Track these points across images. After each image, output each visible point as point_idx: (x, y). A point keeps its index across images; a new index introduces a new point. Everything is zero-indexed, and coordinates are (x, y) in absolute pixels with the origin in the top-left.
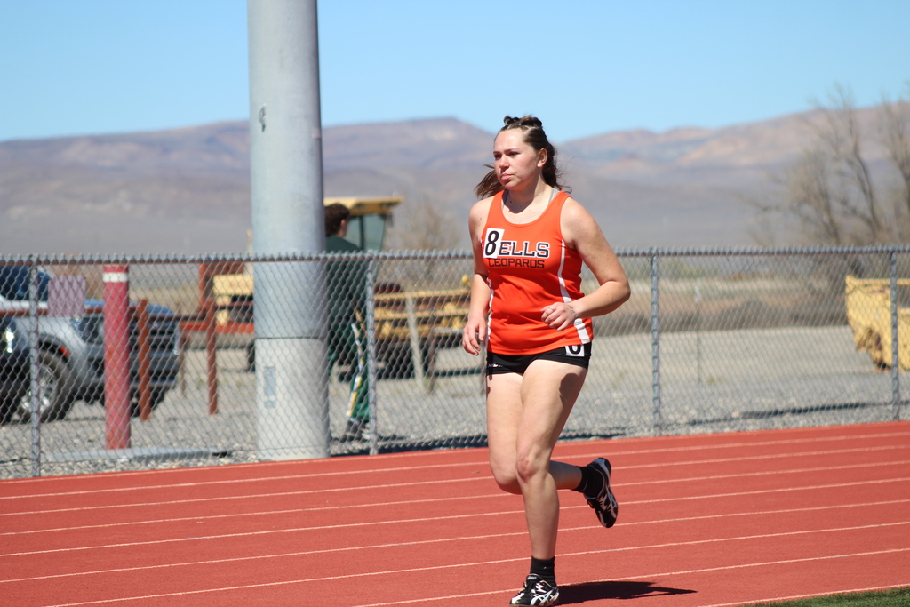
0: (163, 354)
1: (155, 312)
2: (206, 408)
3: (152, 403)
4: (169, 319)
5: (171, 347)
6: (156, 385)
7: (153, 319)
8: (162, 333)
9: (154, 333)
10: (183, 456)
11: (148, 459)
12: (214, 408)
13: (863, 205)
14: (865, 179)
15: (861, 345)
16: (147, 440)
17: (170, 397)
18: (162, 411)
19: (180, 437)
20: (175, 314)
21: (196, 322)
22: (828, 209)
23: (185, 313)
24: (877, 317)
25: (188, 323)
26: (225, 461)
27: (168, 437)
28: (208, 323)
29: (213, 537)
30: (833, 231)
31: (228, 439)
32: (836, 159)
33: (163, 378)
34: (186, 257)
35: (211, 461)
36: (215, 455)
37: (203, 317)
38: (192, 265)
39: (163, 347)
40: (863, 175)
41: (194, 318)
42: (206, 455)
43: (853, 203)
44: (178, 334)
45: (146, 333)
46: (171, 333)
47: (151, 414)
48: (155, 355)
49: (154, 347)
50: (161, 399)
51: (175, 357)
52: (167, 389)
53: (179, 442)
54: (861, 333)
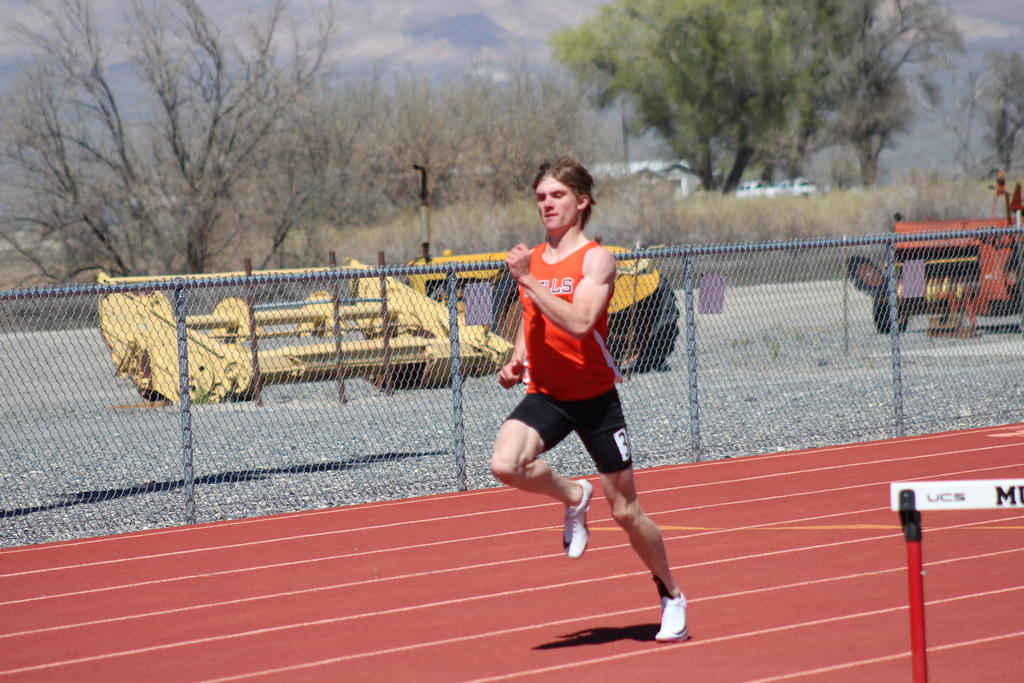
13: (109, 148)
14: (111, 110)
15: (122, 368)
22: (60, 152)
24: (142, 328)
30: (69, 184)
32: (69, 82)
40: (107, 104)
43: (95, 143)
54: (121, 350)
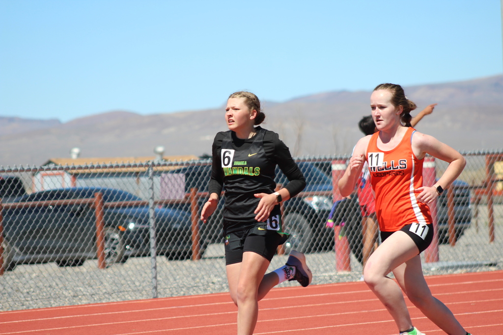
0: (464, 208)
1: (458, 184)
2: (489, 239)
3: (458, 236)
4: (466, 188)
5: (468, 204)
6: (460, 225)
7: (457, 188)
8: (463, 196)
9: (458, 196)
10: (467, 266)
11: (447, 268)
12: (493, 239)
16: (451, 257)
17: (467, 233)
18: (462, 240)
19: (470, 255)
20: (470, 184)
21: (482, 190)
23: (476, 184)
25: (477, 190)
26: (493, 269)
27: (463, 256)
28: (488, 190)
29: (479, 312)
31: (498, 256)
33: (464, 222)
34: (466, 152)
35: (484, 269)
36: (486, 265)
37: (486, 186)
38: (470, 157)
39: (463, 204)
41: (481, 187)
42: (481, 265)
44: (472, 195)
45: (454, 196)
46: (468, 195)
47: (457, 242)
48: (459, 208)
49: (459, 204)
50: (463, 234)
51: (470, 210)
52: (466, 228)
53: (469, 258)
